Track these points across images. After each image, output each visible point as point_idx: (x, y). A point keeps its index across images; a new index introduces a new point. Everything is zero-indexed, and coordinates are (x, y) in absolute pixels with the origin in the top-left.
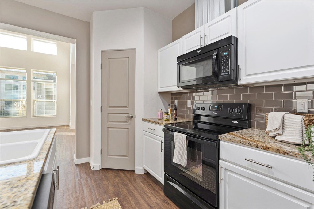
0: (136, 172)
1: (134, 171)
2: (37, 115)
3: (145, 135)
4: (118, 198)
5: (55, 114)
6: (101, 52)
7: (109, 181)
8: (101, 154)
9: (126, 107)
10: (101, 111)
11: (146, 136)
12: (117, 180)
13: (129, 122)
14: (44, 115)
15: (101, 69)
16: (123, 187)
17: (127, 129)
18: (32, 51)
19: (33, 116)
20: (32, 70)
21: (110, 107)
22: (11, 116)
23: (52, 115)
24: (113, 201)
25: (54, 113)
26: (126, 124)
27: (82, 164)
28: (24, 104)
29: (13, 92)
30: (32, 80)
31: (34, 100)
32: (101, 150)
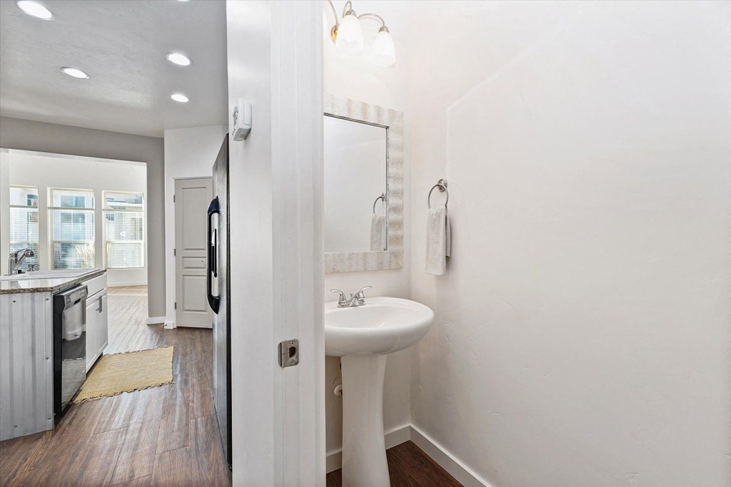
4: (175, 346)
5: (141, 265)
8: (176, 308)
9: (204, 249)
10: (175, 255)
20: (103, 192)
21: (186, 249)
22: (68, 267)
25: (139, 264)
27: (155, 325)
28: (92, 247)
30: (103, 207)
31: (108, 242)
32: (176, 303)
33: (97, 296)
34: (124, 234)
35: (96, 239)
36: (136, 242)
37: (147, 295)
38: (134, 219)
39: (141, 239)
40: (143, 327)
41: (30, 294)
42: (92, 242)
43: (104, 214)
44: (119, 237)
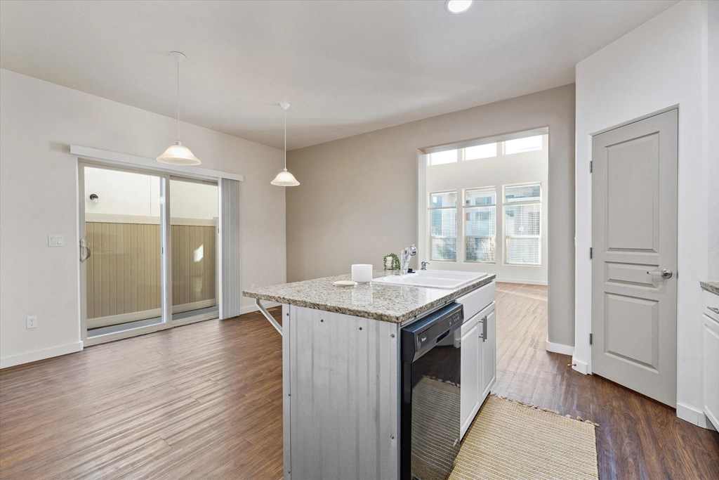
0: (679, 414)
1: (674, 410)
2: (510, 262)
3: (706, 325)
4: (598, 425)
5: (540, 263)
6: (590, 138)
7: (597, 398)
8: (591, 343)
9: (651, 250)
10: (591, 257)
11: (708, 330)
12: (615, 404)
13: (660, 286)
14: (521, 263)
15: (591, 171)
16: (623, 419)
17: (654, 303)
18: (503, 154)
19: (506, 263)
20: (503, 186)
21: (611, 249)
22: (479, 260)
23: (534, 264)
24: (585, 423)
25: (537, 261)
26: (650, 291)
27: (558, 355)
28: (494, 242)
29: (480, 224)
30: (503, 202)
31: (507, 237)
32: (591, 335)
33: (480, 316)
34: (522, 229)
35: (497, 234)
36: (533, 236)
37: (546, 299)
38: (531, 214)
39: (539, 234)
40: (541, 356)
41: (374, 321)
42: (494, 237)
43: (504, 209)
44: (517, 232)
